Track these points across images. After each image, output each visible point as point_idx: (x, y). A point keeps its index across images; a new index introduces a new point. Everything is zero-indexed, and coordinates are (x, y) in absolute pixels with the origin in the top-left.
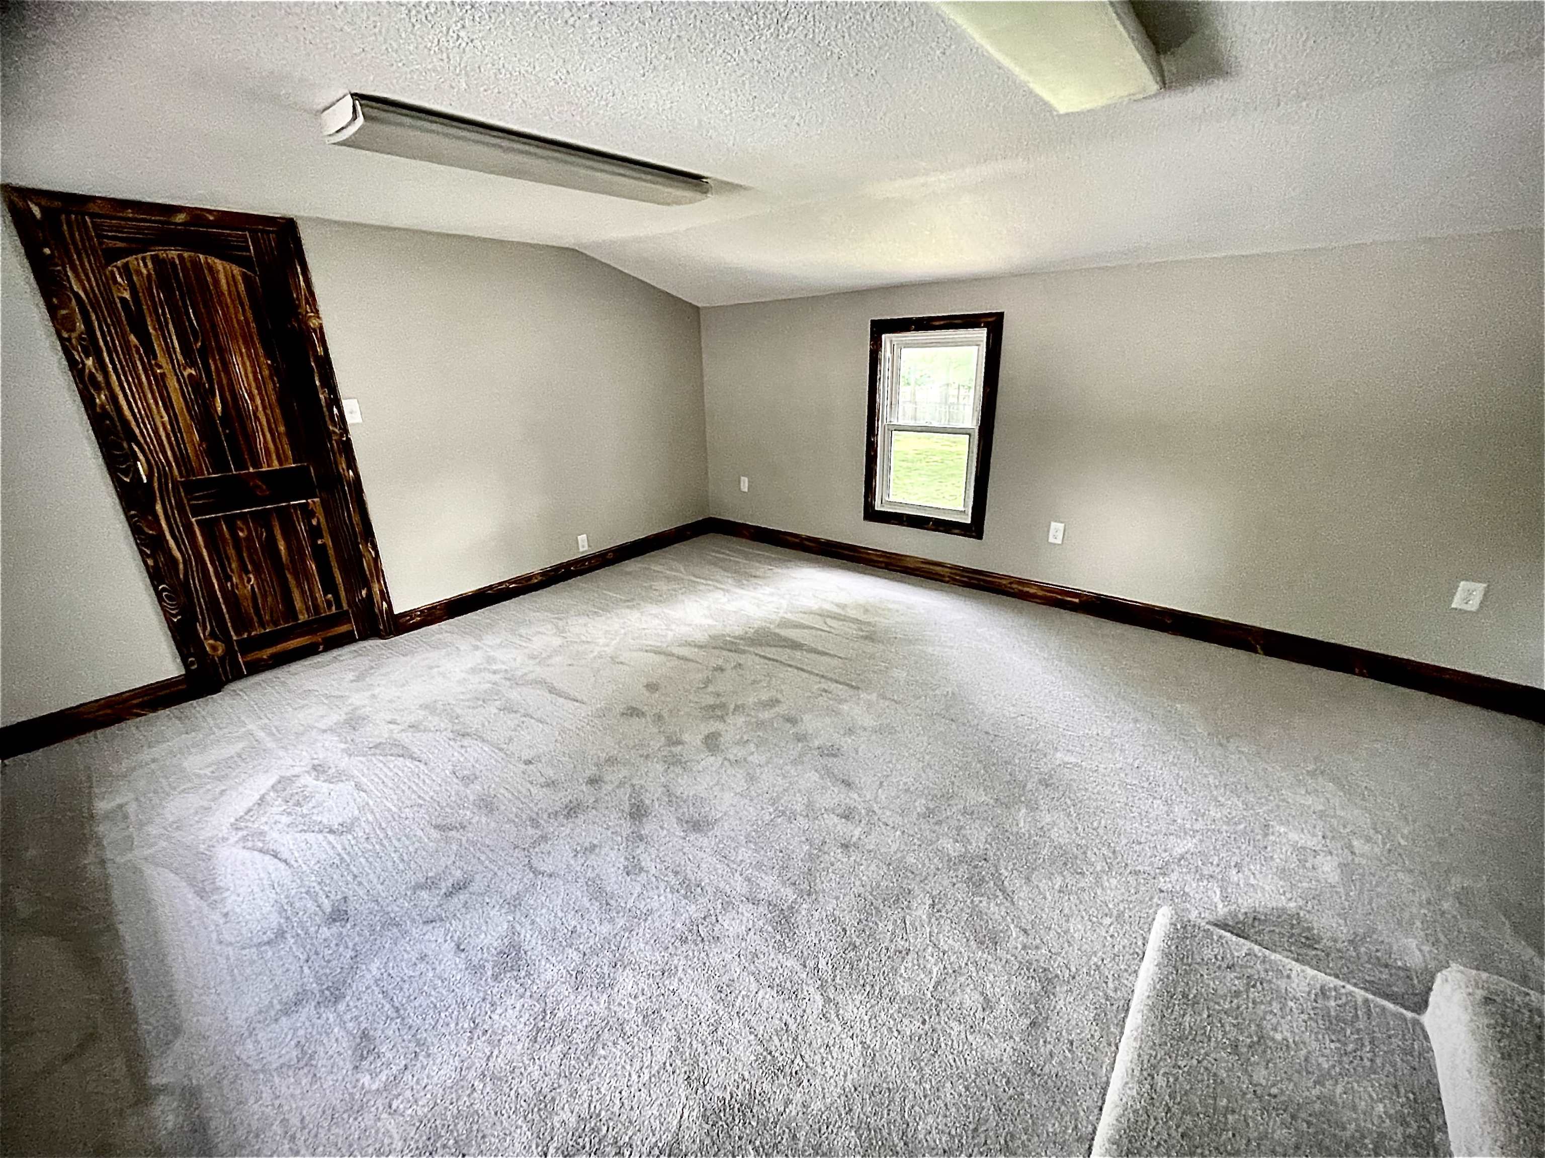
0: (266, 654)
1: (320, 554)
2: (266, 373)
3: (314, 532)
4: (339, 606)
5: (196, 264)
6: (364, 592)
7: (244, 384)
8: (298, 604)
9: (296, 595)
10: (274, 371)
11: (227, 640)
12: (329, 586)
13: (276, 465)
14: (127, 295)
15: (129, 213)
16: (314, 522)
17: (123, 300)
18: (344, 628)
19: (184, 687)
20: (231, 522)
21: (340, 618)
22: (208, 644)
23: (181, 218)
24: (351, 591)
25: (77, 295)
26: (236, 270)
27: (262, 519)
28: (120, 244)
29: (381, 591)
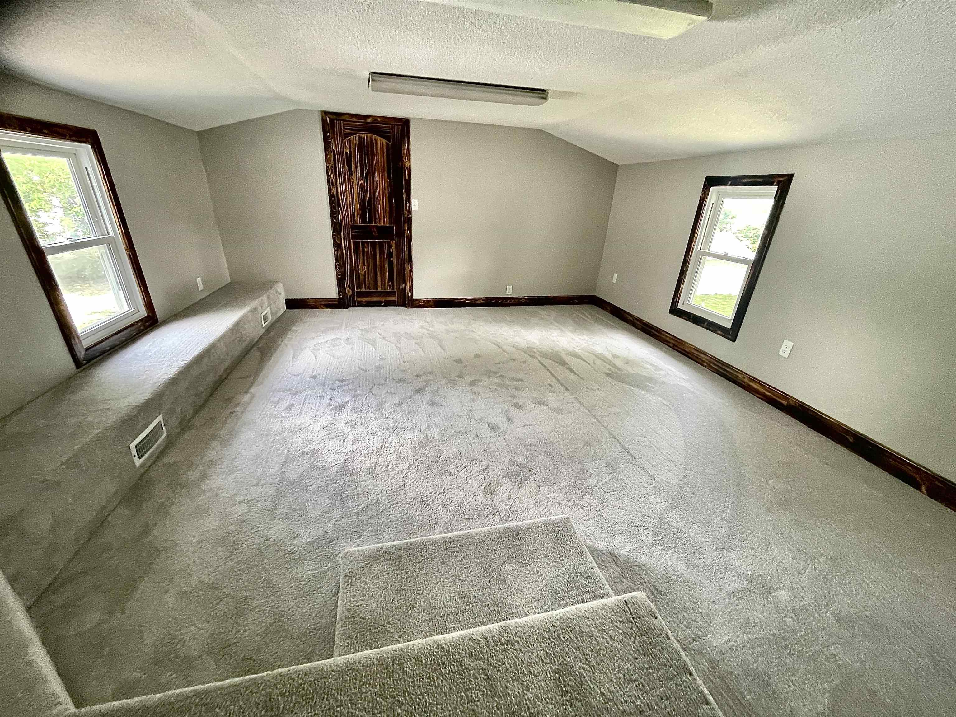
0: (364, 299)
1: (391, 264)
2: (386, 185)
3: (390, 255)
4: (393, 289)
5: (371, 139)
6: (403, 285)
7: (378, 189)
8: (379, 283)
9: (379, 279)
10: (390, 184)
11: (353, 290)
12: (391, 279)
13: (383, 224)
14: (348, 151)
15: (354, 119)
16: (391, 251)
17: (347, 153)
18: (393, 298)
19: (336, 303)
20: (363, 243)
21: (392, 293)
22: (347, 289)
23: (369, 120)
24: (399, 284)
25: (333, 150)
26: (385, 141)
27: (373, 245)
28: (349, 131)
29: (410, 287)
